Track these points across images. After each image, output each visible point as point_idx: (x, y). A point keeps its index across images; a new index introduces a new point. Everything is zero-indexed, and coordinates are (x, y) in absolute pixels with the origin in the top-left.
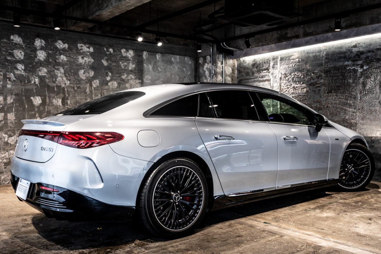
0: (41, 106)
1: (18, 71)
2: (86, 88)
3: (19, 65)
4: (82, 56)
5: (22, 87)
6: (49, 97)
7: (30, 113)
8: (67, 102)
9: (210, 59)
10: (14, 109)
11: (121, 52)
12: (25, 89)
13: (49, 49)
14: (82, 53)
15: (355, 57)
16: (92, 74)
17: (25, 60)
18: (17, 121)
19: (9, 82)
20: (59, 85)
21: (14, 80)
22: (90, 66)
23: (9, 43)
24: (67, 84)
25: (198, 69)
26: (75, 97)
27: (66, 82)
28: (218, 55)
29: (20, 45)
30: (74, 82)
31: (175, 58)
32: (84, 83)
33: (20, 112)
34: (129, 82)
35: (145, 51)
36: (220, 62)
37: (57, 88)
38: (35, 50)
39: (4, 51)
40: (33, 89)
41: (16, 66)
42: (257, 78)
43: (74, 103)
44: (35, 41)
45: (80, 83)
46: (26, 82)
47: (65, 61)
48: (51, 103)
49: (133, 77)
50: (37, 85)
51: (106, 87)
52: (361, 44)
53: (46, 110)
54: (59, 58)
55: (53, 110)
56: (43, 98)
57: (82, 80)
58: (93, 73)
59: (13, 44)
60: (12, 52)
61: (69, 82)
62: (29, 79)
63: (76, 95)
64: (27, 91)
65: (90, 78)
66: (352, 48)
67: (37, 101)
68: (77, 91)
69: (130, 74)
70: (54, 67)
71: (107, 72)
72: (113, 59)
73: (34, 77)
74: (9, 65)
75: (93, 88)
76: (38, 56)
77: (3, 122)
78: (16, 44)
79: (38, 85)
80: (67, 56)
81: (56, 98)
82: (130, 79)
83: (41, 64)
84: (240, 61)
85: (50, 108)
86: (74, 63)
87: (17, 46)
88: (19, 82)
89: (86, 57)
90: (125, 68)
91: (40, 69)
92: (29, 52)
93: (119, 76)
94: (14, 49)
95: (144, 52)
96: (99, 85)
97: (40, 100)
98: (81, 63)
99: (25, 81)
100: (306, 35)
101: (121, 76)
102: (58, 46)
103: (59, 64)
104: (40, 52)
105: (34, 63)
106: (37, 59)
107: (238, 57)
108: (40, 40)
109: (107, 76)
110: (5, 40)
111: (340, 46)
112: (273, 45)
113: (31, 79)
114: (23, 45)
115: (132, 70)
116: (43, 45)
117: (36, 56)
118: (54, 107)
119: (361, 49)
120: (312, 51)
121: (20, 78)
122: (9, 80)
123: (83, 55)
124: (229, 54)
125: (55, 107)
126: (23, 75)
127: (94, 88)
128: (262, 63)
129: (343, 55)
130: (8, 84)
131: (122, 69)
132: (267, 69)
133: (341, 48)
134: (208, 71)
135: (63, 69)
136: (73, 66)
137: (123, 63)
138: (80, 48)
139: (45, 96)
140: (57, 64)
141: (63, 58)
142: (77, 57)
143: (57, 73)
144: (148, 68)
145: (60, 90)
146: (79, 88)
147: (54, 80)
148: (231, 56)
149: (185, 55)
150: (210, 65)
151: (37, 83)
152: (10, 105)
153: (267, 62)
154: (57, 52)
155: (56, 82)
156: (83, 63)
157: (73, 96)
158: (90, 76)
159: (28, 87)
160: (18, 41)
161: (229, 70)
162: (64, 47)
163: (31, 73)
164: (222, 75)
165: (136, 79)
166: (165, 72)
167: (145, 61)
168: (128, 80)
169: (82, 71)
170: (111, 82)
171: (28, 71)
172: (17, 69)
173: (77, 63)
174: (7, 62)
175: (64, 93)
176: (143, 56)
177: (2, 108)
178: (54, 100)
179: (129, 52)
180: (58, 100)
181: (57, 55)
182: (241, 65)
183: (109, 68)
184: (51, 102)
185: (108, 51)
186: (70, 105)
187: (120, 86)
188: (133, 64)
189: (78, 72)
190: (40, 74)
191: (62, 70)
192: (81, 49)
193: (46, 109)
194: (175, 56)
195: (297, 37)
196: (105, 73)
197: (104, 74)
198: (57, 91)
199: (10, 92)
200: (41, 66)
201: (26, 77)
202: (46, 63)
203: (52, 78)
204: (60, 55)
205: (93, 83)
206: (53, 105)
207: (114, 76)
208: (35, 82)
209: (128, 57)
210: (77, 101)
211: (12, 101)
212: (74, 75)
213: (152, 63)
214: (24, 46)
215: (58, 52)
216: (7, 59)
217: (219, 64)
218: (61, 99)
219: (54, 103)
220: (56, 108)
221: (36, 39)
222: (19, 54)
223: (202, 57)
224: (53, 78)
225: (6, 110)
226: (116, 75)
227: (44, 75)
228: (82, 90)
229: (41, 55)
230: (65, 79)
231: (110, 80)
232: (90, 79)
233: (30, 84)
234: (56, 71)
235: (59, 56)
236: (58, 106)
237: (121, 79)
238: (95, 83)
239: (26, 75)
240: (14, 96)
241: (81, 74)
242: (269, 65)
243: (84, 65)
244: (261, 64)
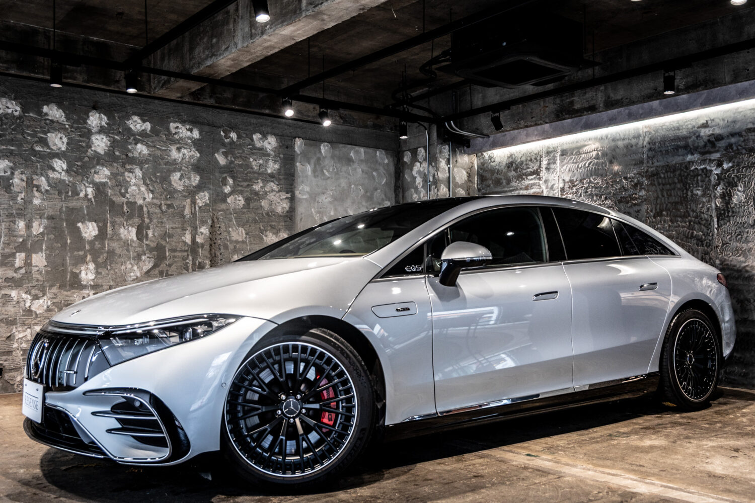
0: (97, 241)
1: (55, 173)
2: (184, 207)
3: (56, 162)
4: (178, 146)
5: (61, 203)
6: (113, 224)
7: (76, 253)
8: (147, 234)
9: (424, 154)
10: (44, 245)
11: (252, 140)
12: (67, 207)
13: (116, 132)
14: (177, 140)
15: (705, 146)
16: (196, 179)
17: (69, 152)
18: (50, 269)
19: (36, 194)
20: (133, 201)
21: (47, 191)
22: (192, 165)
23: (40, 120)
24: (147, 200)
25: (401, 174)
26: (163, 225)
27: (146, 196)
28: (439, 146)
29: (60, 123)
30: (161, 195)
31: (357, 152)
32: (181, 198)
33: (57, 252)
34: (268, 197)
35: (299, 138)
36: (444, 159)
37: (128, 207)
38: (88, 134)
39: (29, 135)
40: (82, 208)
41: (52, 164)
42: (517, 189)
43: (160, 235)
44: (88, 117)
45: (172, 197)
46: (70, 193)
47: (144, 155)
48: (116, 236)
49: (275, 187)
50: (89, 200)
51: (223, 206)
52: (717, 121)
53: (107, 249)
54: (134, 149)
55: (119, 248)
56: (100, 224)
57: (176, 191)
58: (198, 178)
59: (48, 122)
60: (44, 136)
61: (151, 196)
62: (76, 187)
63: (165, 220)
64: (71, 210)
65: (192, 188)
66: (699, 130)
67: (90, 230)
68: (166, 212)
69: (268, 181)
70: (123, 166)
71: (226, 177)
72: (236, 152)
73: (85, 185)
74: (38, 162)
75: (197, 208)
76: (93, 146)
77: (23, 271)
78: (52, 121)
79: (93, 200)
80: (148, 146)
81: (125, 225)
82: (269, 192)
83: (98, 160)
84: (483, 158)
85: (115, 245)
86: (163, 159)
87: (53, 126)
88: (57, 193)
89: (185, 148)
90: (259, 170)
91: (97, 170)
92: (77, 138)
93: (248, 185)
94: (49, 132)
95: (297, 139)
96: (208, 202)
97: (94, 230)
98: (175, 160)
99: (68, 193)
100: (610, 104)
101: (252, 185)
102: (132, 126)
103: (133, 161)
104: (98, 137)
105: (86, 159)
106: (92, 150)
107: (478, 152)
108: (97, 115)
109: (226, 185)
110: (31, 115)
111: (675, 125)
112: (547, 126)
113: (78, 189)
114: (66, 123)
115: (272, 173)
116: (104, 124)
117: (89, 146)
118: (122, 243)
119: (717, 131)
120: (622, 137)
121: (58, 187)
122: (37, 191)
123: (179, 143)
124: (460, 144)
125: (124, 243)
126: (64, 180)
127: (200, 208)
128: (526, 160)
129: (682, 143)
130: (35, 197)
131: (254, 173)
132: (537, 173)
133: (678, 129)
134: (421, 178)
135: (141, 170)
136: (160, 164)
137: (256, 160)
138: (173, 131)
139: (104, 220)
140: (130, 161)
141: (141, 149)
142: (169, 147)
143: (129, 177)
144: (304, 171)
145: (135, 210)
146: (169, 206)
147: (123, 191)
148: (465, 148)
149: (377, 147)
150: (425, 165)
151: (90, 196)
152: (38, 239)
153: (537, 158)
154: (130, 138)
155: (127, 195)
156: (180, 160)
157: (158, 222)
158: (191, 185)
159: (73, 204)
160: (57, 116)
161: (461, 176)
162: (143, 128)
163: (79, 178)
164: (447, 184)
165: (280, 191)
166: (337, 179)
167: (299, 157)
168: (266, 193)
169: (178, 174)
170: (232, 196)
171: (73, 173)
172: (54, 170)
173: (167, 159)
174: (35, 156)
175: (141, 216)
176: (294, 148)
177: (22, 243)
178: (122, 230)
179: (267, 139)
180: (130, 229)
181: (131, 144)
182: (486, 165)
183: (229, 170)
184: (116, 234)
185: (227, 137)
186: (153, 239)
187: (248, 204)
188: (275, 162)
189: (169, 176)
190: (97, 179)
191: (138, 172)
192: (176, 133)
193: (106, 245)
194: (357, 148)
195: (593, 109)
196: (221, 180)
197: (219, 181)
198: (128, 212)
199: (38, 212)
200: (98, 164)
201: (70, 184)
202: (108, 158)
203: (119, 187)
204: (136, 144)
205: (197, 197)
206: (120, 239)
207: (238, 185)
208: (86, 195)
209: (266, 148)
210: (166, 232)
211: (41, 230)
212: (162, 183)
213: (312, 161)
214: (69, 125)
215: (132, 138)
216: (35, 150)
217: (443, 164)
218: (136, 227)
219: (122, 236)
220: (126, 245)
221: (90, 114)
222: (57, 141)
223: (409, 150)
224: (121, 186)
225: (29, 246)
226: (242, 184)
227: (104, 180)
228: (177, 211)
229: (100, 144)
230: (143, 189)
231: (231, 193)
232: (192, 191)
233: (76, 197)
234: (126, 174)
235: (134, 146)
236: (129, 242)
237: (251, 190)
238: (201, 199)
239: (69, 182)
240: (45, 222)
241: (175, 180)
242: (540, 164)
243: (181, 163)
244: (525, 163)
